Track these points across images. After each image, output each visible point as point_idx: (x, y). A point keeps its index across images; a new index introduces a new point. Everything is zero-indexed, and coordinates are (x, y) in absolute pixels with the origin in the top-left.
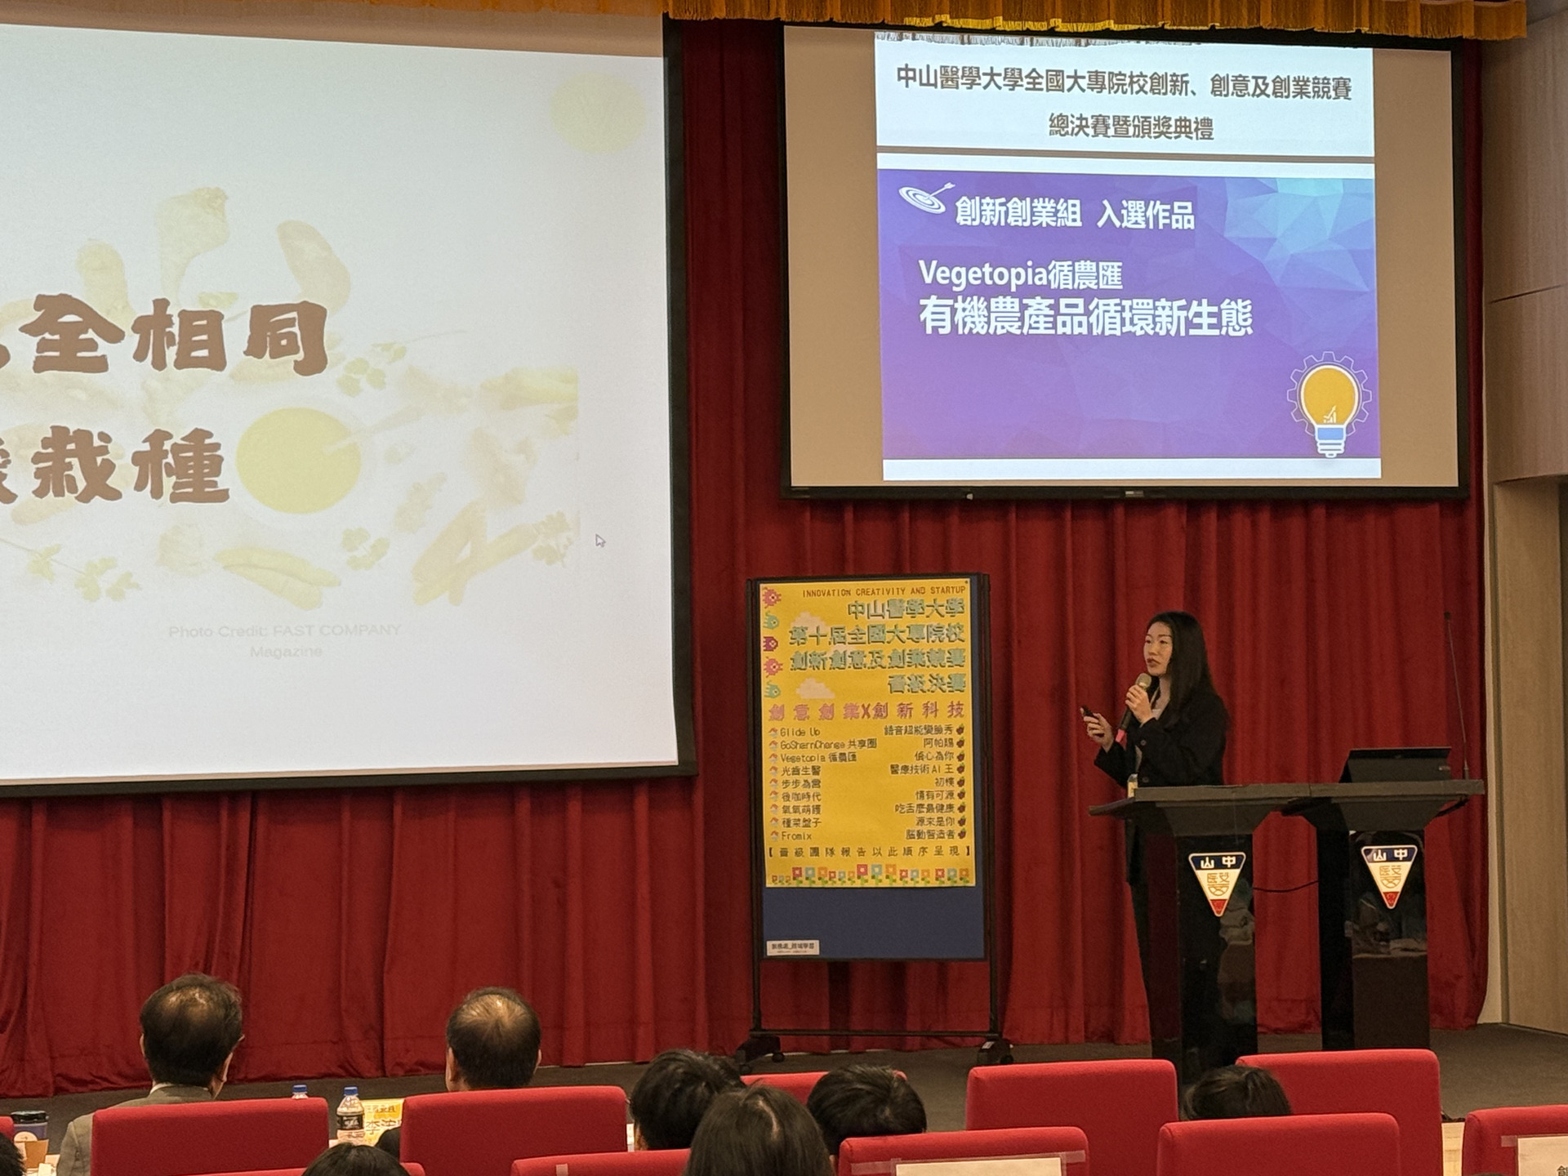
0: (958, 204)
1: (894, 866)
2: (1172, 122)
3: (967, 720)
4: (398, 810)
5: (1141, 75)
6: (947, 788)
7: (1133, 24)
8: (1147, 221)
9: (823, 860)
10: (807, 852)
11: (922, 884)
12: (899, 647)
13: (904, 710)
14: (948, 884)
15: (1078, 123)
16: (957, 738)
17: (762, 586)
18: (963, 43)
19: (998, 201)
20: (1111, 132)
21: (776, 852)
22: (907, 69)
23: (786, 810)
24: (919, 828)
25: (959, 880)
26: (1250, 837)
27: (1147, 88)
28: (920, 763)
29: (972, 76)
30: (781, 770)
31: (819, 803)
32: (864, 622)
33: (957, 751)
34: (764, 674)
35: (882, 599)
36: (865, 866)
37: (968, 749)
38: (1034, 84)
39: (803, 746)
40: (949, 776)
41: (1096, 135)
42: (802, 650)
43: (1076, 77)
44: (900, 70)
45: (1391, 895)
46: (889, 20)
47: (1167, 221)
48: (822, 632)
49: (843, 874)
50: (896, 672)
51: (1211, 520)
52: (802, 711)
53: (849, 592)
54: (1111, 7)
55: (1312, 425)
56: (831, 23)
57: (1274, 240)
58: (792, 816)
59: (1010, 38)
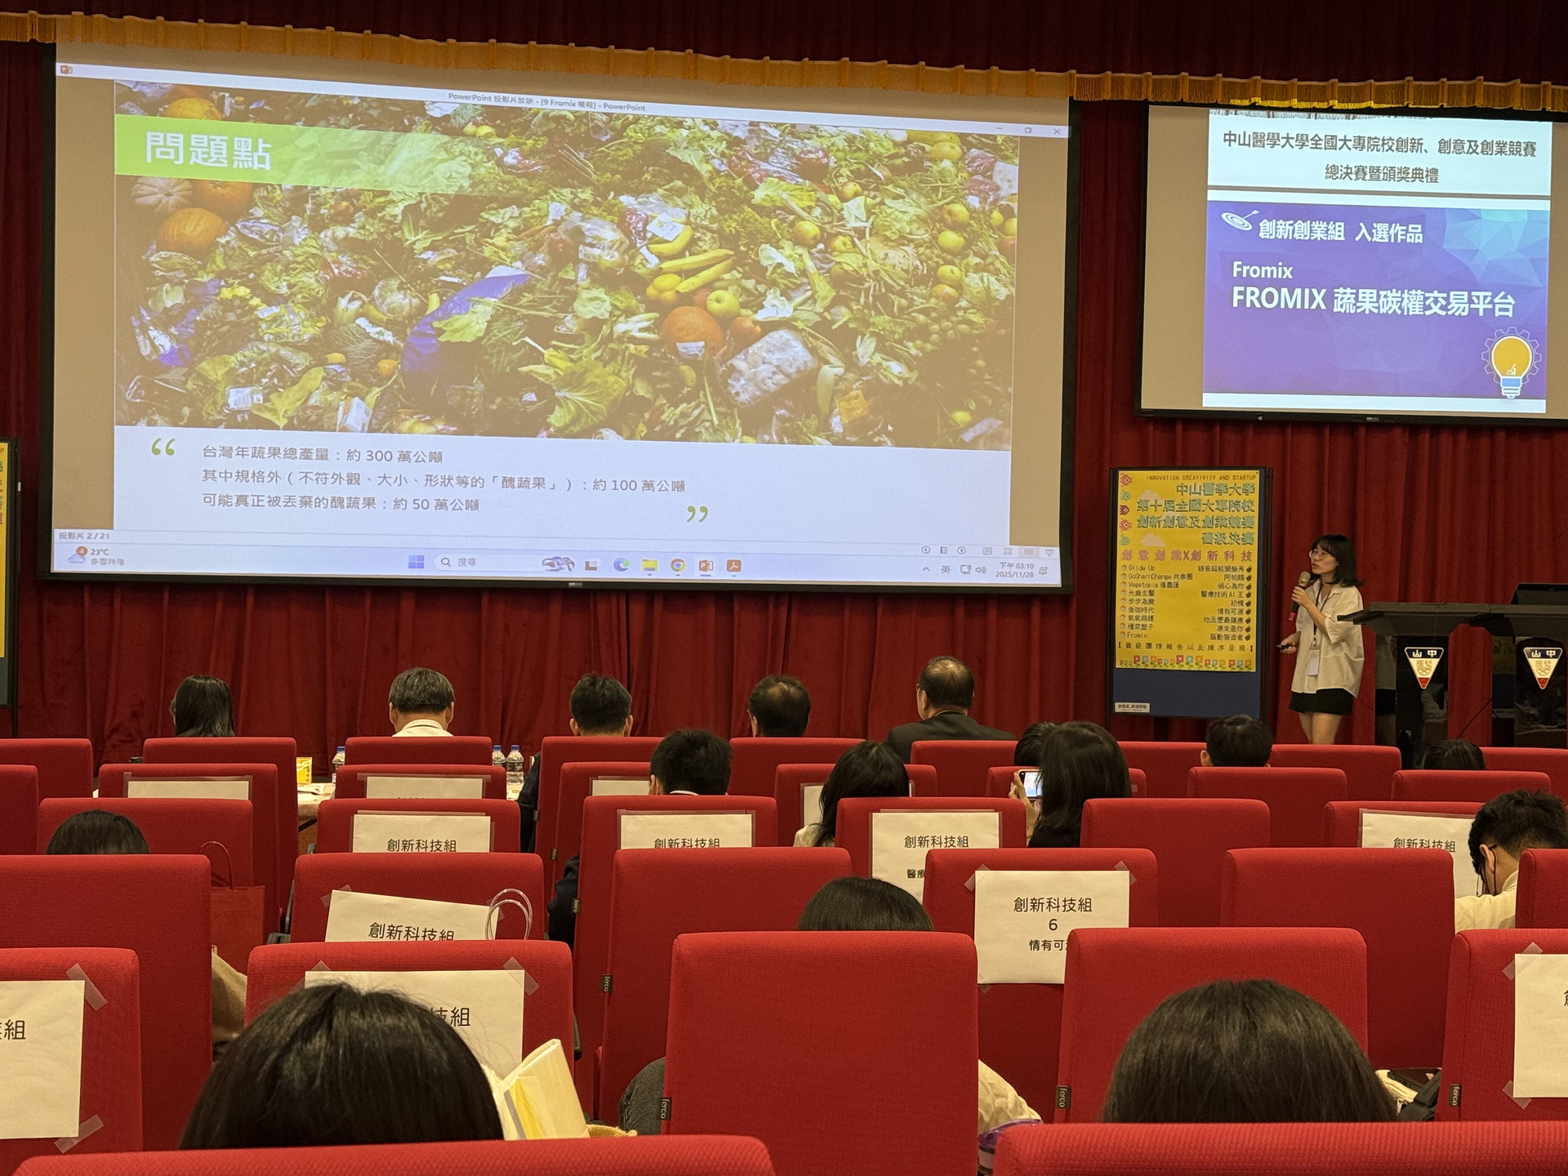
0: (1261, 224)
1: (1202, 657)
2: (1410, 171)
3: (1254, 564)
4: (880, 609)
5: (1390, 139)
6: (1238, 607)
7: (1388, 103)
8: (1390, 238)
9: (1154, 651)
10: (1144, 645)
11: (1219, 669)
12: (1210, 514)
13: (1212, 555)
14: (1237, 670)
15: (1345, 171)
16: (1246, 575)
17: (1120, 472)
18: (1269, 117)
19: (1288, 223)
20: (1368, 177)
21: (1124, 645)
22: (1230, 134)
23: (1131, 618)
24: (1220, 633)
25: (1243, 667)
26: (1447, 638)
27: (1394, 148)
28: (1221, 590)
29: (1274, 139)
30: (1128, 594)
31: (1151, 614)
32: (1187, 497)
33: (1246, 583)
34: (1119, 529)
35: (1200, 483)
36: (1182, 657)
37: (1254, 582)
38: (1316, 144)
39: (1143, 577)
40: (1241, 599)
41: (1357, 179)
42: (1145, 514)
43: (1345, 140)
44: (1225, 135)
45: (1543, 680)
46: (1220, 102)
47: (1404, 237)
48: (1159, 503)
49: (1167, 661)
50: (1207, 530)
51: (1425, 439)
52: (1143, 555)
53: (1178, 478)
54: (1373, 91)
55: (1498, 376)
56: (1182, 103)
57: (1478, 251)
58: (1135, 622)
59: (1301, 114)
